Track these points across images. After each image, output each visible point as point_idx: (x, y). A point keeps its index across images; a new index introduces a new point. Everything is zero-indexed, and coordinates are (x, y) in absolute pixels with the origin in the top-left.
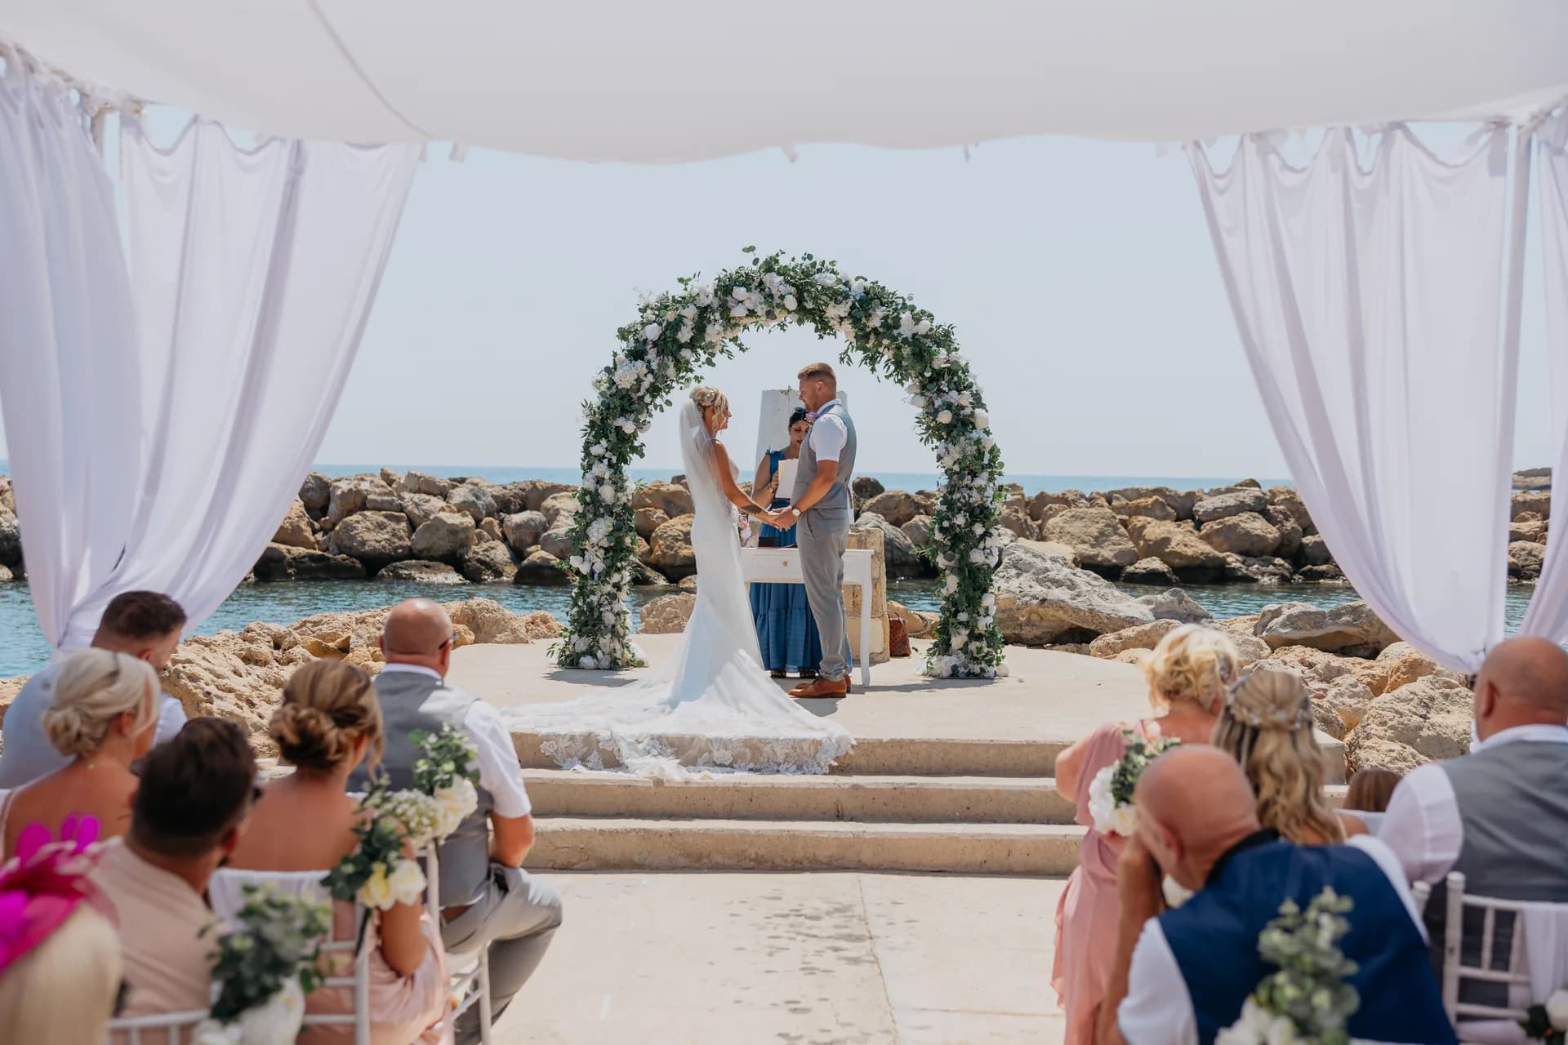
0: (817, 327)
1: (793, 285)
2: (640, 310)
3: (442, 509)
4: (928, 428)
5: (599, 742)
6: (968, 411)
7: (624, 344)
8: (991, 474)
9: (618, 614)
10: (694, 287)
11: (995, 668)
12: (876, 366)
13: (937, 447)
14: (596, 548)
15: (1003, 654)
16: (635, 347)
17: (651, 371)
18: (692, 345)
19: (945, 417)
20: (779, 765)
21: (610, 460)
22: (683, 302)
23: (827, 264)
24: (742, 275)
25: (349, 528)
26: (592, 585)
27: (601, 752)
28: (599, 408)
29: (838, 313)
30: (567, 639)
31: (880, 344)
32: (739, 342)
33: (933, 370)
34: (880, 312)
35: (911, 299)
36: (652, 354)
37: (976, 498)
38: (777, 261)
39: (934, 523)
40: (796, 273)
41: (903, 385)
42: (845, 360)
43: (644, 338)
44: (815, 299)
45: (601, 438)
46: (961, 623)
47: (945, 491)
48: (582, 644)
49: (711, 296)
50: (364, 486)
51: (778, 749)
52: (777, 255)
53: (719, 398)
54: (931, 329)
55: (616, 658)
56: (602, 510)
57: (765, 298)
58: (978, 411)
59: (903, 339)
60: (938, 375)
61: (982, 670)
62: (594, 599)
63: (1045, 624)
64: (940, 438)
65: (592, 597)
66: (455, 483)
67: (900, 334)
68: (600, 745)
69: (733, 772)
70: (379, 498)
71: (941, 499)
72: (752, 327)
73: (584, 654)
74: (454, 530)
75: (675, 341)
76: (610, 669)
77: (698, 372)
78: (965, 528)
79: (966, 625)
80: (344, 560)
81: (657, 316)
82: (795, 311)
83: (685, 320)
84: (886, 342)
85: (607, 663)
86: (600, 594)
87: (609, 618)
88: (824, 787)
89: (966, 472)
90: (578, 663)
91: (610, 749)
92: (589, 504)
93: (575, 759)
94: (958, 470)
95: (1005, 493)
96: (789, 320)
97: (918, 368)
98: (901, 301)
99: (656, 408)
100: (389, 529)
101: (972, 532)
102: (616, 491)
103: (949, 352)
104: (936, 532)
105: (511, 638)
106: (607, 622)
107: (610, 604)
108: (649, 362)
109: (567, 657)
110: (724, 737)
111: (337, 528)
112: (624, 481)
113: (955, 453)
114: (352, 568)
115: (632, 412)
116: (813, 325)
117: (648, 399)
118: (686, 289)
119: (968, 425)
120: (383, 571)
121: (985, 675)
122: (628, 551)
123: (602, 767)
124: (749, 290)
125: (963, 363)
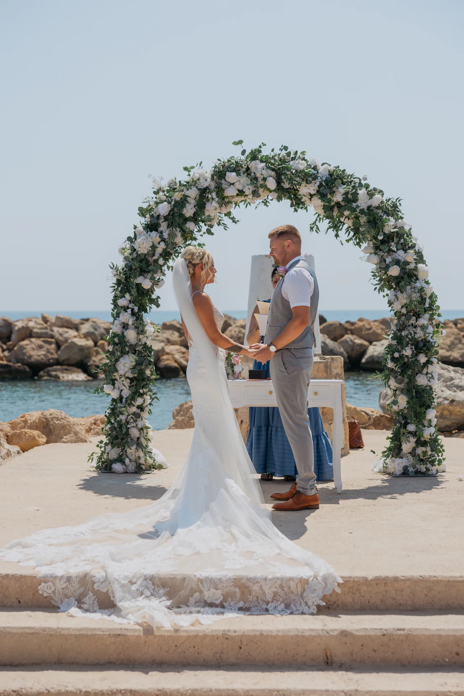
0: (292, 203)
1: (273, 170)
2: (154, 193)
3: (75, 337)
4: (381, 280)
5: (94, 583)
6: (412, 266)
7: (143, 220)
8: (432, 315)
9: (142, 429)
10: (196, 173)
11: (437, 467)
12: (339, 233)
13: (387, 295)
14: (123, 379)
15: (443, 457)
16: (151, 221)
17: (163, 240)
18: (195, 219)
19: (395, 271)
20: (268, 603)
21: (132, 310)
22: (188, 185)
23: (299, 154)
24: (233, 164)
25: (22, 348)
26: (121, 407)
27: (96, 593)
28: (123, 269)
29: (309, 191)
30: (103, 449)
31: (342, 215)
32: (231, 216)
33: (385, 234)
34: (342, 189)
35: (365, 179)
36: (163, 226)
37: (420, 334)
38: (260, 152)
39: (387, 354)
40: (275, 160)
41: (360, 246)
42: (314, 229)
43: (157, 214)
44: (291, 180)
45: (126, 292)
46: (410, 433)
47: (395, 330)
48: (114, 453)
49: (209, 180)
50: (31, 324)
51: (266, 589)
52: (260, 147)
53: (206, 257)
54: (382, 202)
55: (140, 464)
56: (127, 349)
57: (251, 180)
58: (420, 266)
59: (360, 210)
60: (389, 238)
61: (428, 469)
62: (123, 418)
63: (453, 417)
64: (390, 288)
65: (121, 416)
66: (83, 322)
67: (358, 206)
68: (95, 586)
69: (223, 613)
70: (39, 331)
71: (391, 335)
72: (242, 204)
73: (115, 461)
74: (82, 349)
75: (181, 215)
76: (136, 473)
77: (200, 240)
78: (411, 358)
79: (414, 434)
80: (19, 366)
81: (167, 197)
82: (275, 191)
83: (188, 199)
84: (347, 213)
85: (133, 468)
86: (127, 414)
87: (134, 433)
88: (313, 634)
89: (412, 314)
90: (111, 469)
91: (105, 590)
92: (117, 344)
93: (73, 599)
94: (405, 312)
95: (441, 329)
96: (270, 198)
97: (373, 232)
98: (357, 181)
99: (168, 267)
100: (45, 349)
101: (418, 361)
102: (138, 334)
103: (396, 220)
104: (389, 361)
105: (74, 438)
106: (132, 435)
107: (135, 421)
108: (161, 232)
109: (103, 462)
110: (214, 576)
111: (16, 348)
112: (144, 326)
113: (403, 299)
114: (24, 372)
115: (149, 272)
116: (289, 202)
117: (161, 262)
118: (189, 175)
119: (413, 277)
120: (41, 373)
121: (430, 473)
122: (148, 380)
123: (96, 608)
124: (238, 174)
125: (407, 228)
